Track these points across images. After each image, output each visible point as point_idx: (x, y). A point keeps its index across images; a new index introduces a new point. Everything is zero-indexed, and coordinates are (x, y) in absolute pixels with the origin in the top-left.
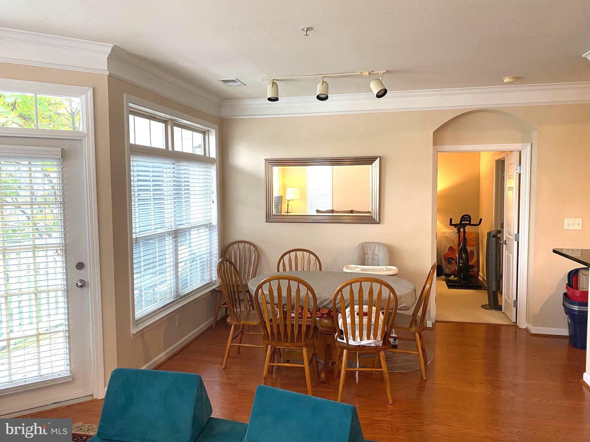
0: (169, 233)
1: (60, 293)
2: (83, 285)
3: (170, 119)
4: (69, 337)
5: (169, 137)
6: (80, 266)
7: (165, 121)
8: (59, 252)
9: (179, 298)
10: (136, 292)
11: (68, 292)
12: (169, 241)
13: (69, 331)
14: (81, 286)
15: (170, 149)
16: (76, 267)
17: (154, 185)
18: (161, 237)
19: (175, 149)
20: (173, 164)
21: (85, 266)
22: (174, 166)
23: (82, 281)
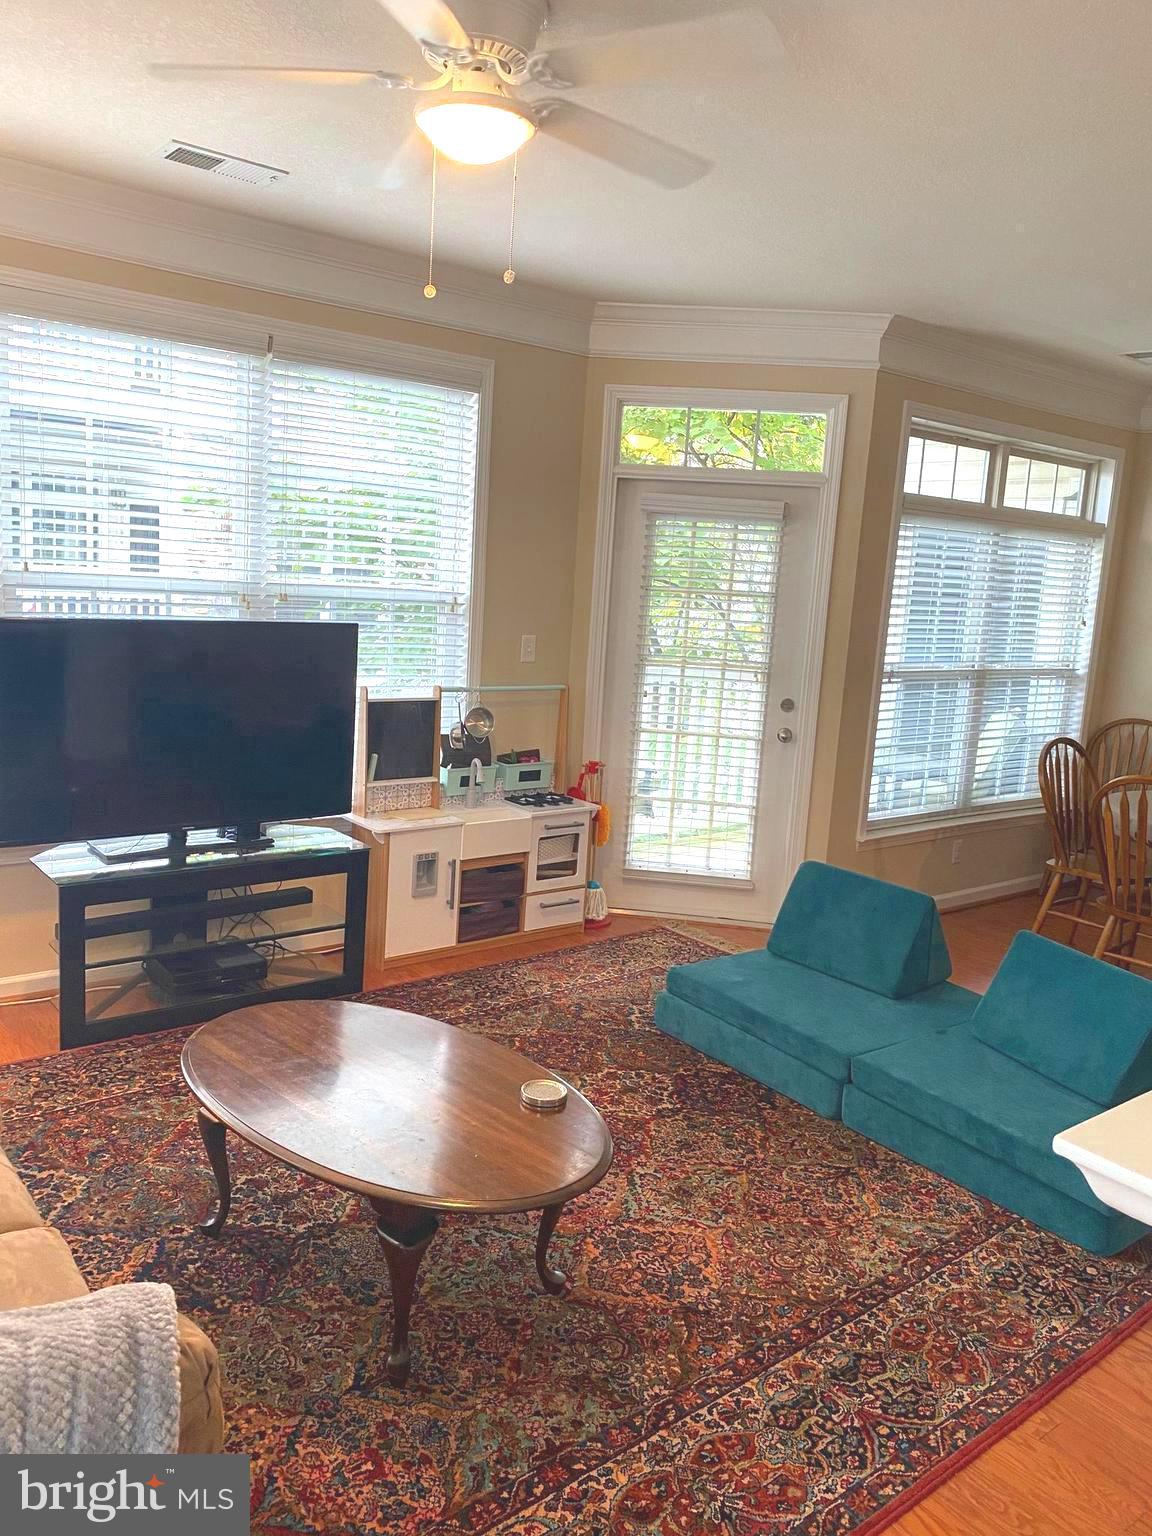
0: (964, 675)
1: (752, 744)
2: (788, 738)
3: (1002, 442)
4: (756, 818)
5: (996, 479)
6: (788, 705)
7: (991, 447)
8: (759, 676)
9: (966, 808)
10: (875, 780)
11: (763, 745)
12: (964, 692)
13: (756, 808)
14: (785, 740)
15: (994, 504)
16: (782, 706)
17: (946, 586)
18: (947, 680)
19: (1007, 503)
20: (997, 535)
21: (796, 705)
22: (996, 539)
23: (787, 731)
